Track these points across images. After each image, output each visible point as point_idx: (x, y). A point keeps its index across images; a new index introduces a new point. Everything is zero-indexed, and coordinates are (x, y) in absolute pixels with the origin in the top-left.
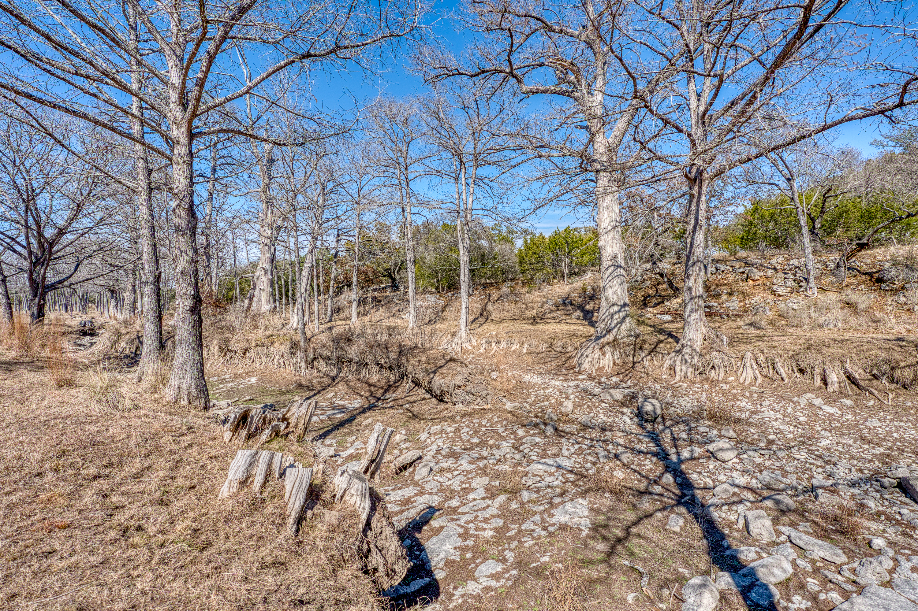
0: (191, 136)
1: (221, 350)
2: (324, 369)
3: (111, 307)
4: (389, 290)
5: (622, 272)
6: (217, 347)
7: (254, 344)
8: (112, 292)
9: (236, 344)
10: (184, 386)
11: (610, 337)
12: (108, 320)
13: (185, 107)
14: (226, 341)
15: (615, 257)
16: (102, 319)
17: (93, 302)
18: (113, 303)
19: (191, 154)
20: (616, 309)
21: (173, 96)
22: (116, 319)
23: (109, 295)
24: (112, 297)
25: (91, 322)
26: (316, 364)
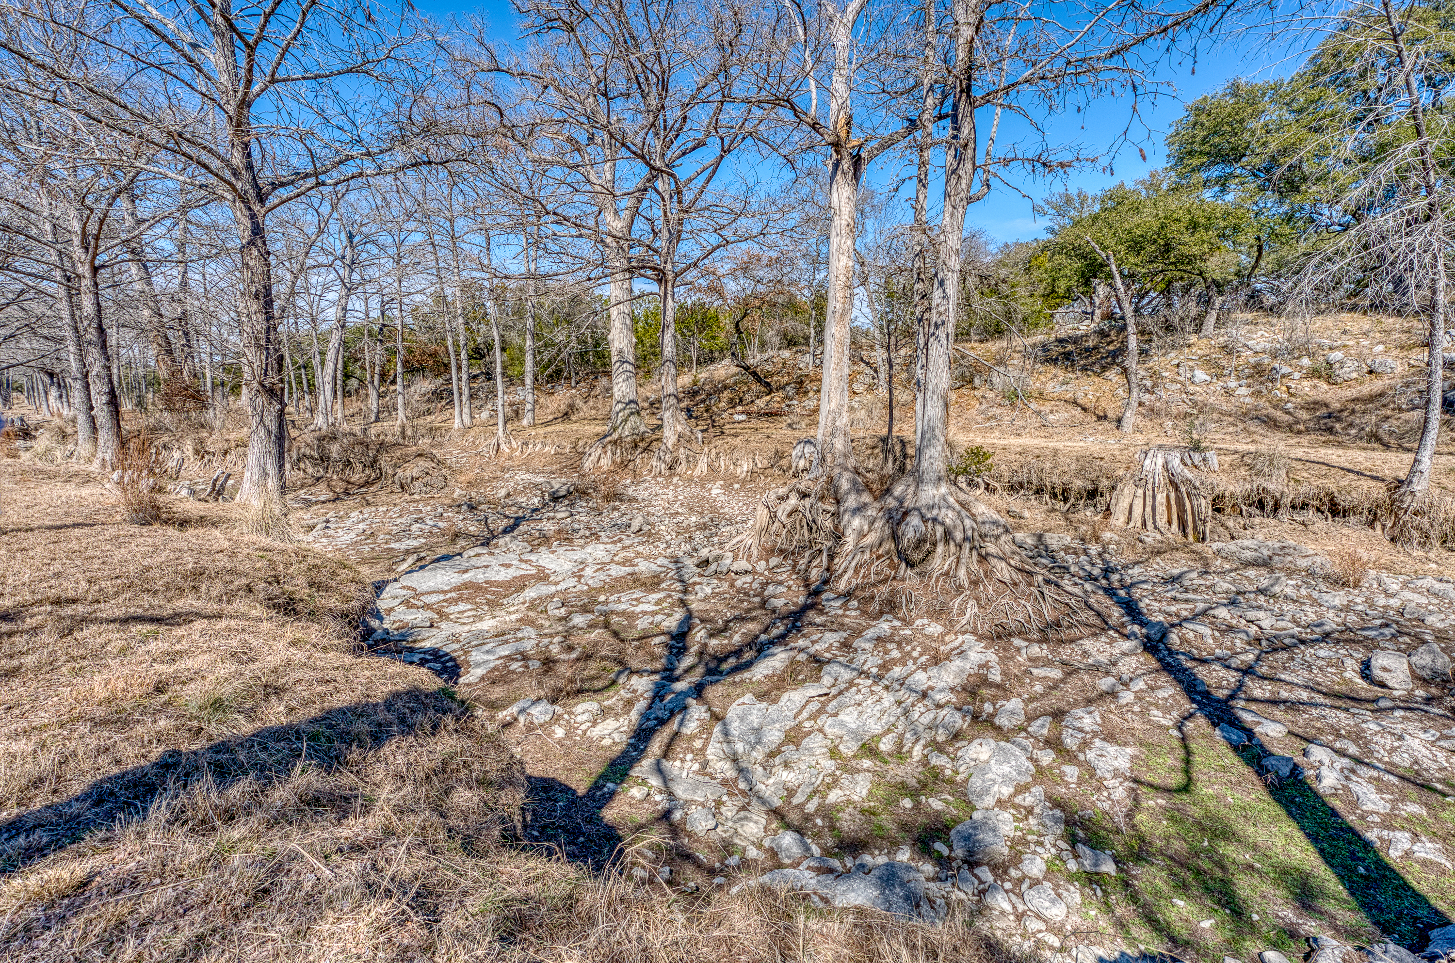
0: (95, 270)
1: (197, 452)
2: (310, 470)
3: (51, 400)
4: (482, 378)
5: (630, 368)
6: (190, 448)
7: (233, 444)
8: (51, 375)
9: (213, 444)
10: (108, 458)
11: (615, 436)
12: (48, 417)
13: (87, 249)
14: (201, 441)
15: (621, 352)
16: (39, 417)
17: (19, 389)
18: (54, 392)
19: (96, 284)
20: (620, 406)
21: (76, 241)
22: (60, 416)
23: (47, 380)
24: (52, 383)
25: (22, 420)
26: (302, 465)
